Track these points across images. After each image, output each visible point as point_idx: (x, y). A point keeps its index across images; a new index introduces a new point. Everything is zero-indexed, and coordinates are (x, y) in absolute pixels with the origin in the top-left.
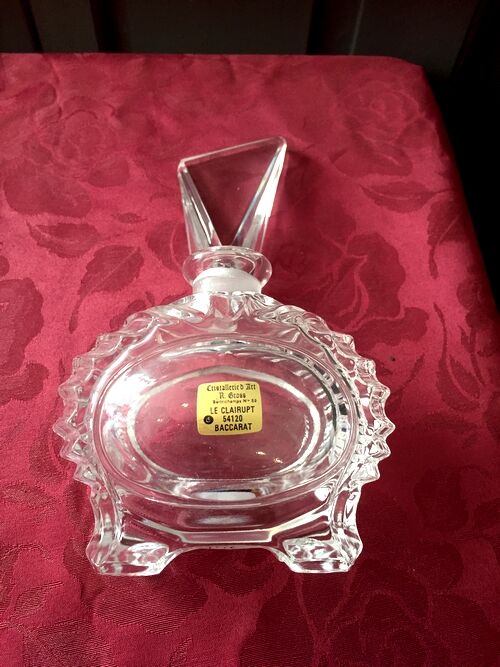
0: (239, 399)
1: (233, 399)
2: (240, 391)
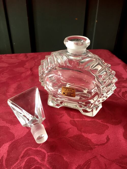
2: (71, 90)
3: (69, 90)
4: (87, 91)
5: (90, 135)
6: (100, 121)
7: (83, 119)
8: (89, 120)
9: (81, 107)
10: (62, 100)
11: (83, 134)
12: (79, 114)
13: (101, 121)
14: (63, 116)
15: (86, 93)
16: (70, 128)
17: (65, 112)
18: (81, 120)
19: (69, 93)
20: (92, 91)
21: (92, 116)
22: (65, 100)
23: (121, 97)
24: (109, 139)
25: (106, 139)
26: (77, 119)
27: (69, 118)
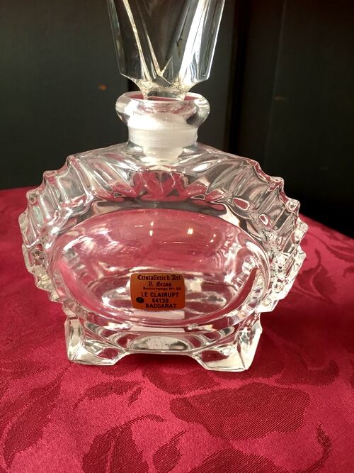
0: (166, 287)
1: (160, 287)
2: (166, 281)
3: (161, 282)
4: (199, 281)
5: (261, 441)
6: (271, 382)
7: (216, 388)
8: (235, 385)
9: (197, 343)
10: (124, 329)
11: (237, 445)
12: (192, 370)
13: (277, 381)
14: (139, 390)
15: (199, 289)
16: (181, 433)
17: (143, 376)
18: (209, 390)
19: (159, 295)
20: (228, 279)
21: (242, 367)
22: (135, 328)
23: (301, 291)
24: (327, 439)
25: (319, 441)
26: (192, 394)
27: (162, 393)
